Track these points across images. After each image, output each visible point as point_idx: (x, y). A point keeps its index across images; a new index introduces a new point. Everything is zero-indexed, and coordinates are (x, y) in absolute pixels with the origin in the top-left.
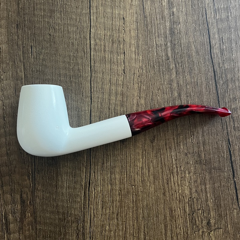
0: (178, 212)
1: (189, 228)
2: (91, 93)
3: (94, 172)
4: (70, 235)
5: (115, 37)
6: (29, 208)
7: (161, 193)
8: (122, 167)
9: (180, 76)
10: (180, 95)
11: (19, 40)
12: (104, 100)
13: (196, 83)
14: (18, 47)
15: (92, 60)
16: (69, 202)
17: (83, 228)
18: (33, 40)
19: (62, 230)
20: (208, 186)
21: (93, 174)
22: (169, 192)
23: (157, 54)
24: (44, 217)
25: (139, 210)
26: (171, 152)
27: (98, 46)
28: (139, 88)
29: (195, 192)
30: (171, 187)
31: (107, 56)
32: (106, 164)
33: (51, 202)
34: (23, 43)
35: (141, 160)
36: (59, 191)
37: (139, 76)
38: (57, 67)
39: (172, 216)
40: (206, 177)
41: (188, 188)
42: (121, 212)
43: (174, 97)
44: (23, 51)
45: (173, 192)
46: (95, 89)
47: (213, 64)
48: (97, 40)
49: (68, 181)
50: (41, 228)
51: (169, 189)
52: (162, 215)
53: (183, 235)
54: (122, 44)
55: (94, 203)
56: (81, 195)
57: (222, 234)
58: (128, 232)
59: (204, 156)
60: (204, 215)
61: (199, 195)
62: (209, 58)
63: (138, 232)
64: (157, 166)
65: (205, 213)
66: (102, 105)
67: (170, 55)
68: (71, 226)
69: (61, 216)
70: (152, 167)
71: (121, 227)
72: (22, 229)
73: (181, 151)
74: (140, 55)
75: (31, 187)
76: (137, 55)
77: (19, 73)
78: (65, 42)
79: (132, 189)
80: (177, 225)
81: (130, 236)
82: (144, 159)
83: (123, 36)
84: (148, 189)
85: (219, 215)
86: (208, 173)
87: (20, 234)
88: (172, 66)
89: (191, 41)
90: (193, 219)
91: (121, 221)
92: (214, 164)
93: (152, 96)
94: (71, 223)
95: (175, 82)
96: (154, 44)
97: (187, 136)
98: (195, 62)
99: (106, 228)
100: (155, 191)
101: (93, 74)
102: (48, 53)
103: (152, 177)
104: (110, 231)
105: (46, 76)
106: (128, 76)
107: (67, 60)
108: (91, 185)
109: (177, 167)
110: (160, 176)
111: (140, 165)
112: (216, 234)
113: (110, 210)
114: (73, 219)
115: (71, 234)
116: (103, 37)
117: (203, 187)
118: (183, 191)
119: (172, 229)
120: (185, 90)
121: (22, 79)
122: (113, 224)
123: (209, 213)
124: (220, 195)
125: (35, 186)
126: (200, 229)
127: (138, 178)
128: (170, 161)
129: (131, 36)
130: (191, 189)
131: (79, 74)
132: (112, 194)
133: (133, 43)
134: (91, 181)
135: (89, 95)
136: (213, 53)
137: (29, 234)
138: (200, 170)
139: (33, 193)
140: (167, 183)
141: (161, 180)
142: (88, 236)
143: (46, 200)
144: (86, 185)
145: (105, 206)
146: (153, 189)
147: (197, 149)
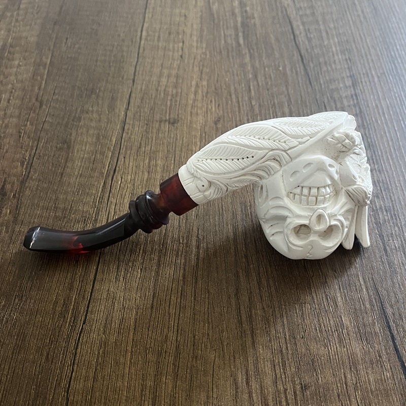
56: (99, 186)
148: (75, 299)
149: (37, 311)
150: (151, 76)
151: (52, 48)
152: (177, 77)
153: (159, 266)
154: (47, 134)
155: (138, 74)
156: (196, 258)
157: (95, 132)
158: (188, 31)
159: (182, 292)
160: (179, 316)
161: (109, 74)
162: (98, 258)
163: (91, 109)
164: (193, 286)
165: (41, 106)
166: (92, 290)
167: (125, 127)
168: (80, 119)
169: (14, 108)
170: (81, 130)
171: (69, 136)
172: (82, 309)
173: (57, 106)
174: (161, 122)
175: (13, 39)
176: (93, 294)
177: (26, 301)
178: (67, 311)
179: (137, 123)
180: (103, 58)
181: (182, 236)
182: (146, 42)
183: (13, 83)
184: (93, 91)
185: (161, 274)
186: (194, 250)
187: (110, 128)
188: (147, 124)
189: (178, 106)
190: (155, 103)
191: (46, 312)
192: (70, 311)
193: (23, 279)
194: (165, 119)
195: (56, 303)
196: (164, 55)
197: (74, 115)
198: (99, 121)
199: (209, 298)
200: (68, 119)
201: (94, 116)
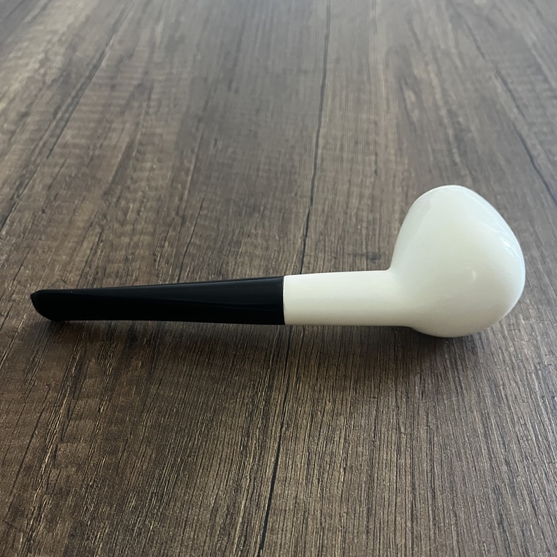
0: (514, 390)
1: (549, 428)
4: (232, 414)
6: (142, 352)
16: (241, 348)
17: (266, 402)
19: (213, 402)
24: (174, 371)
29: (549, 353)
30: (487, 339)
33: (199, 344)
39: (498, 397)
41: (528, 345)
42: (365, 376)
45: (494, 350)
50: (159, 393)
55: (300, 355)
58: (385, 420)
63: (412, 424)
68: (237, 394)
69: (215, 373)
71: (364, 409)
72: (111, 390)
80: (516, 417)
81: (388, 431)
87: (102, 400)
94: (239, 389)
99: (327, 408)
104: (335, 414)
113: (338, 370)
114: (245, 380)
115: (234, 411)
118: (518, 349)
119: (502, 425)
122: (345, 400)
130: (536, 347)
137: (126, 404)
142: (278, 420)
143: (187, 339)
145: (326, 361)
148: (245, 507)
149: (186, 521)
150: (336, 194)
151: (196, 150)
152: (373, 198)
153: (372, 466)
154: (192, 259)
155: (318, 190)
156: (429, 458)
157: (262, 263)
158: (382, 141)
159: (412, 511)
160: (413, 550)
161: (276, 188)
162: (276, 445)
163: (253, 231)
164: (430, 503)
165: (183, 223)
166: (271, 495)
167: (305, 259)
168: (238, 243)
169: (145, 223)
170: (242, 259)
171: (224, 266)
172: (257, 524)
173: (207, 224)
174: (355, 255)
175: (143, 135)
176: (272, 501)
177: (168, 504)
178: (233, 525)
179: (321, 255)
180: (267, 167)
181: (403, 422)
182: (325, 152)
183: (143, 190)
184: (255, 208)
185: (376, 479)
186: (425, 446)
187: (283, 259)
188: (335, 258)
189: (377, 236)
190: (344, 231)
191: (201, 524)
192: (239, 525)
193: (163, 468)
194: (360, 252)
195: (215, 511)
196: (351, 170)
197: (229, 238)
198: (267, 248)
199: (457, 524)
200: (222, 242)
201: (260, 240)
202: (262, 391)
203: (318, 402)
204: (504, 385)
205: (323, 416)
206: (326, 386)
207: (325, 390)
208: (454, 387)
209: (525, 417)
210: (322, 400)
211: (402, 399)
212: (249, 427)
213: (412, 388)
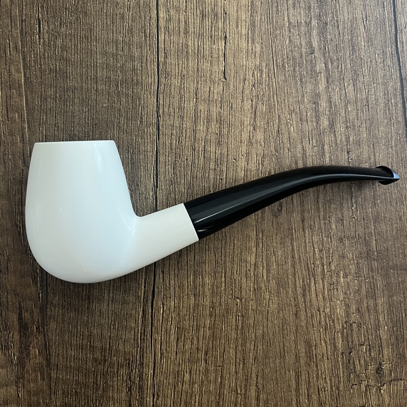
0: (323, 348)
1: (342, 379)
2: (158, 116)
3: (163, 272)
4: (116, 390)
5: (207, 5)
6: (35, 340)
7: (291, 312)
8: (217, 262)
9: (335, 88)
10: (332, 125)
11: (13, 6)
12: (184, 131)
13: (365, 101)
14: (11, 21)
15: (160, 49)
16: (113, 329)
17: (140, 378)
18: (43, 7)
19: (100, 381)
20: (380, 301)
21: (161, 276)
22: (306, 312)
23: (290, 41)
24: (65, 356)
25: (248, 345)
26: (312, 235)
27: (173, 22)
28: (253, 109)
29: (356, 310)
30: (310, 301)
31: (190, 43)
32: (186, 258)
33: (79, 328)
34: (21, 11)
35: (254, 249)
36: (94, 307)
37: (254, 86)
38: (91, 63)
39: (310, 356)
40: (378, 283)
41: (341, 305)
42: (213, 348)
43: (321, 128)
44: (22, 28)
45: (314, 312)
46: (166, 110)
47: (399, 64)
48: (171, 11)
49: (111, 288)
50: (59, 377)
51: (305, 306)
52: (292, 354)
53: (329, 391)
54: (221, 19)
55: (162, 332)
57: (403, 390)
58: (226, 384)
59: (374, 244)
60: (370, 355)
61: (362, 316)
62: (392, 53)
63: (246, 386)
64: (284, 262)
65: (372, 351)
66: (179, 142)
67: (315, 44)
68: (117, 372)
69: (98, 355)
70: (275, 264)
71: (212, 377)
72: (21, 378)
73: (332, 233)
74: (257, 42)
75: (39, 298)
76: (250, 42)
77: (13, 74)
78: (106, 12)
79: (235, 306)
80: (320, 372)
81: (229, 393)
82: (260, 250)
83: (224, 4)
84: (266, 304)
85: (400, 355)
86: (381, 276)
87: (18, 387)
88: (320, 66)
89: (359, 16)
90: (349, 361)
91: (213, 366)
92: (393, 260)
93: (278, 126)
94: (118, 368)
95: (324, 97)
96: (285, 21)
97: (345, 205)
98: (364, 61)
99: (185, 378)
100: (280, 309)
101: (163, 80)
102: (72, 34)
103: (273, 283)
104: (192, 383)
105: (68, 81)
106: (232, 84)
107: (111, 49)
108: (156, 296)
109: (323, 265)
110: (289, 281)
111: (252, 259)
112: (393, 390)
113: (192, 343)
114: (121, 360)
115: (117, 388)
116: (185, 4)
117: (371, 303)
118: (333, 309)
119: (309, 381)
120: (343, 114)
121: (20, 86)
122: (198, 370)
123: (380, 352)
124: (402, 318)
125: (47, 296)
126: (361, 381)
127: (248, 285)
128: (310, 252)
129: (239, 4)
130: (347, 306)
131: (135, 78)
132: (197, 314)
133: (244, 17)
134: (156, 290)
135: (155, 121)
136: (400, 43)
137: (37, 389)
138: (366, 269)
139: (43, 310)
140: (303, 295)
141: (292, 288)
142: (150, 392)
143: (69, 324)
144: (147, 296)
145: (183, 336)
146: (276, 306)
147: (363, 229)
202: (136, 368)
203: (178, 374)
204: (316, 345)
205: (183, 385)
206: (184, 359)
207: (183, 363)
208: (279, 351)
209: (327, 372)
210: (181, 372)
211: (239, 365)
212: (130, 399)
213: (248, 354)
